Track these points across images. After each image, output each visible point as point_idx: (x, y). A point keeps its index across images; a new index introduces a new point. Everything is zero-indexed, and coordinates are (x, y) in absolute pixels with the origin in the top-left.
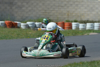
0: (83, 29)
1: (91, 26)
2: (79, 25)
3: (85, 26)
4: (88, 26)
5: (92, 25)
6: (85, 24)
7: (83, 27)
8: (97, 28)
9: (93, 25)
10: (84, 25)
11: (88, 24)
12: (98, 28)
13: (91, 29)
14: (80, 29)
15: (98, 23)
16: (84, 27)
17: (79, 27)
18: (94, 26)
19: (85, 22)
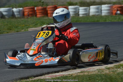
1: (97, 10)
2: (79, 10)
3: (88, 10)
4: (93, 10)
5: (98, 8)
6: (88, 7)
8: (106, 13)
9: (100, 8)
11: (91, 7)
12: (108, 13)
13: (97, 14)
14: (81, 16)
15: (106, 5)
16: (86, 11)
17: (79, 12)
18: (101, 10)
19: (89, 5)
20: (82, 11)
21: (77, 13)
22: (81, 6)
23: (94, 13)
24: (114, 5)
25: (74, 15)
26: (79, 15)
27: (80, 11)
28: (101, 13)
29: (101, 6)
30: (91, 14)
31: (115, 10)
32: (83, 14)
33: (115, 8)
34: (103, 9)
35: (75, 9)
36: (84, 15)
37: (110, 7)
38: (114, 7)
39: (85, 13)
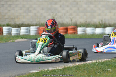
0: (16, 35)
1: (26, 31)
2: (11, 30)
4: (23, 30)
5: (27, 29)
6: (19, 28)
7: (15, 33)
8: (33, 33)
9: (29, 29)
10: (17, 30)
11: (22, 28)
13: (26, 34)
14: (13, 35)
15: (34, 27)
16: (18, 31)
17: (11, 32)
18: (30, 31)
19: (19, 26)
20: (14, 31)
21: (10, 33)
23: (24, 33)
24: (40, 27)
25: (7, 34)
26: (11, 34)
28: (30, 33)
30: (21, 34)
31: (41, 31)
32: (15, 34)
33: (42, 29)
34: (31, 30)
35: (9, 29)
37: (37, 28)
38: (40, 29)
39: (17, 32)
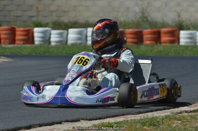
20: (55, 36)
21: (47, 40)
22: (54, 28)
23: (74, 40)
25: (42, 43)
26: (50, 43)
27: (52, 36)
28: (86, 40)
29: (87, 29)
30: (70, 42)
32: (57, 42)
34: (88, 34)
36: (58, 44)
39: (60, 39)
